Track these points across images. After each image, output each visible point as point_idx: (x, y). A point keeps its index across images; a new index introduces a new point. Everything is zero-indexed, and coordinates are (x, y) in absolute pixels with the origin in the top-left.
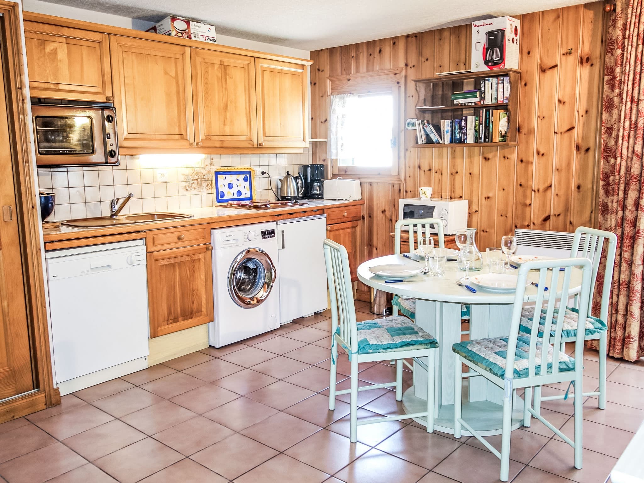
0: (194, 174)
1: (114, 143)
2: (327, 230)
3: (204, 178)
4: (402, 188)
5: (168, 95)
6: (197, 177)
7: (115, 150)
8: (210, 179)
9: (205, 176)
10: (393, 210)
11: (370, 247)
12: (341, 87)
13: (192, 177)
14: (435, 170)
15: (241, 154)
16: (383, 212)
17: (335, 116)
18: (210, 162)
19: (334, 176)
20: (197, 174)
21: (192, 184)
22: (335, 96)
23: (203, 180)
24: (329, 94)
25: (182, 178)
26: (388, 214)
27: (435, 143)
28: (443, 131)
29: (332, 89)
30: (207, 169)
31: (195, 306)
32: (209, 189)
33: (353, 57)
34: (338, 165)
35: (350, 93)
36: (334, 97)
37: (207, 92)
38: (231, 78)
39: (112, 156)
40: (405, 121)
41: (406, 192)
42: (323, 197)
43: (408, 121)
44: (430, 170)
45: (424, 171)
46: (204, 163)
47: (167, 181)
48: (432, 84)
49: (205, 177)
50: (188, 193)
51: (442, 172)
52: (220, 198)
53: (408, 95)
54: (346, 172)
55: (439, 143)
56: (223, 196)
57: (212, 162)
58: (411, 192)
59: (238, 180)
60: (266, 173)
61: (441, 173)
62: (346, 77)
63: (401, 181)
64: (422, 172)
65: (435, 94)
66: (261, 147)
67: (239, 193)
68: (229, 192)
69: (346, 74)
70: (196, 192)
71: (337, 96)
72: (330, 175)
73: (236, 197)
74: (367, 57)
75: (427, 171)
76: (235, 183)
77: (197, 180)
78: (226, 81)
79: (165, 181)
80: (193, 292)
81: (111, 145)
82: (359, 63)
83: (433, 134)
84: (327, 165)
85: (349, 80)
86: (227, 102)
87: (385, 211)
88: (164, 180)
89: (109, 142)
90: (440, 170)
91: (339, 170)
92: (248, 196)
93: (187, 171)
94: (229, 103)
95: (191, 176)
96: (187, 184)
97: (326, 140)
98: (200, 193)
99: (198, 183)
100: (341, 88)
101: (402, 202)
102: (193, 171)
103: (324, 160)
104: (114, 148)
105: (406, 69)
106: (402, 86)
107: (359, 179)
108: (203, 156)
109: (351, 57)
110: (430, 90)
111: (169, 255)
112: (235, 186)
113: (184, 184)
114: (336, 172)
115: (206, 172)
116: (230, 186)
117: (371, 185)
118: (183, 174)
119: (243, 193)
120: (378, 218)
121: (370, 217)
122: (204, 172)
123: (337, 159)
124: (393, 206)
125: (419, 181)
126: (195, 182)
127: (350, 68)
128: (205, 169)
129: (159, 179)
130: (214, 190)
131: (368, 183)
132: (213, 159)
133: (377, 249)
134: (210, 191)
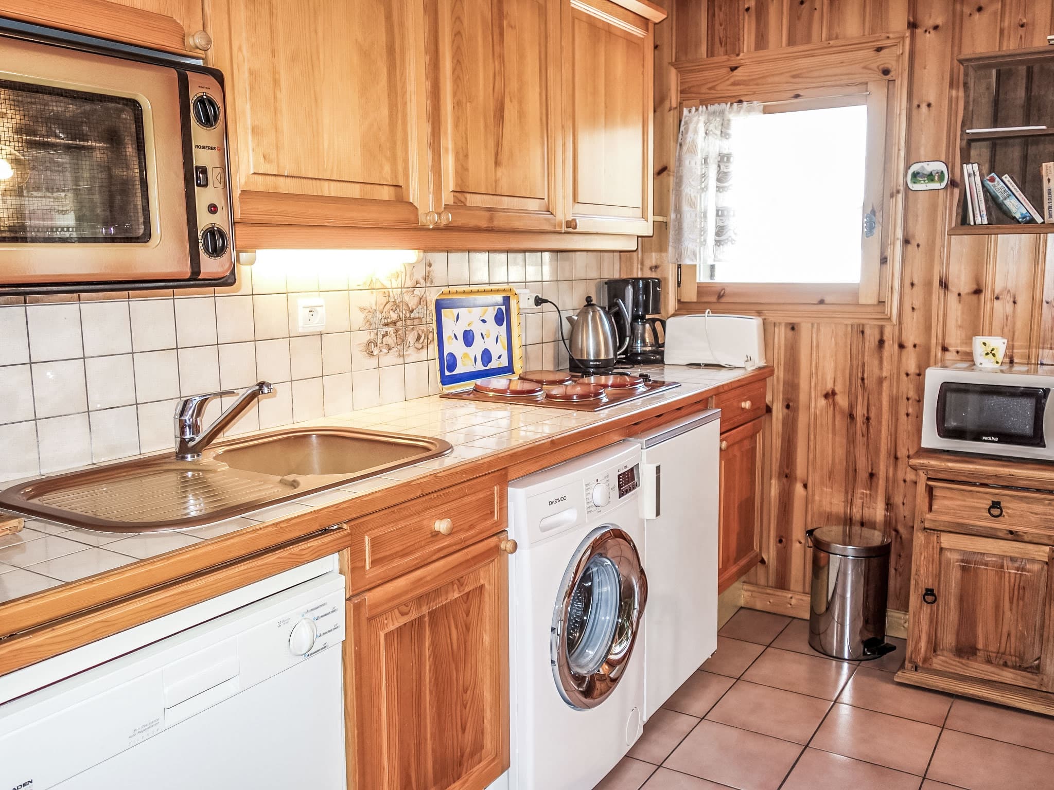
0: (388, 306)
1: (220, 203)
2: (721, 449)
3: (410, 318)
4: (887, 335)
5: (365, 54)
6: (394, 316)
7: (226, 228)
8: (424, 321)
9: (412, 311)
10: (860, 390)
11: (785, 480)
12: (710, 85)
13: (384, 314)
14: (993, 291)
15: (508, 251)
16: (826, 396)
17: (699, 157)
18: (423, 274)
19: (684, 308)
20: (396, 306)
21: (384, 336)
22: (694, 109)
23: (409, 322)
24: (674, 104)
25: (359, 319)
26: (842, 401)
27: (1019, 223)
28: (1049, 190)
29: (682, 92)
30: (417, 291)
31: (469, 736)
32: (422, 348)
33: (748, 9)
34: (698, 281)
35: (740, 102)
36: (690, 111)
37: (458, 61)
38: (512, 27)
39: (216, 251)
40: (908, 168)
41: (901, 346)
42: (663, 358)
43: (915, 168)
44: (978, 292)
45: (959, 295)
46: (412, 275)
47: (323, 329)
48: (994, 72)
49: (413, 315)
50: (373, 362)
51: (1015, 298)
52: (447, 373)
53: (915, 103)
54: (720, 296)
55: (1032, 221)
56: (452, 365)
57: (429, 272)
58: (915, 346)
59: (484, 321)
60: (546, 301)
61: (1012, 300)
62: (728, 60)
63: (889, 319)
64: (952, 298)
65: (1002, 97)
66: (570, 230)
67: (487, 356)
68: (466, 355)
69: (726, 53)
70: (391, 358)
71: (702, 109)
72: (671, 304)
73: (480, 367)
74: (791, 8)
75: (968, 294)
76: (477, 328)
77: (394, 323)
78: (501, 34)
79: (318, 330)
80: (464, 695)
81: (213, 209)
82: (766, 25)
83: (1014, 200)
84: (666, 279)
85: (733, 69)
86: (503, 97)
87: (834, 393)
88: (316, 325)
89: (204, 197)
90: (1009, 291)
91: (698, 292)
92: (504, 363)
93: (371, 300)
94: (507, 100)
95: (382, 312)
96: (372, 336)
97: (664, 219)
98: (401, 360)
99: (396, 331)
100: (710, 89)
101: (934, 378)
102: (384, 300)
103: (655, 268)
104: (220, 220)
105: (913, 37)
106: (898, 82)
107: (759, 313)
108: (412, 256)
109: (742, 10)
110: (988, 89)
111: (411, 590)
112: (477, 337)
113: (365, 337)
114: (690, 295)
115: (416, 300)
116: (468, 339)
117: (793, 329)
118: (362, 309)
119: (494, 357)
120: (812, 410)
121: (788, 407)
122: (412, 302)
123: (695, 265)
124: (859, 381)
125: (941, 319)
126: (391, 330)
127: (738, 39)
128: (413, 292)
129: (302, 324)
130: (433, 349)
131: (783, 325)
132: (430, 266)
133: (805, 486)
134: (423, 355)
